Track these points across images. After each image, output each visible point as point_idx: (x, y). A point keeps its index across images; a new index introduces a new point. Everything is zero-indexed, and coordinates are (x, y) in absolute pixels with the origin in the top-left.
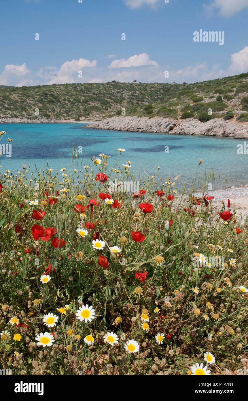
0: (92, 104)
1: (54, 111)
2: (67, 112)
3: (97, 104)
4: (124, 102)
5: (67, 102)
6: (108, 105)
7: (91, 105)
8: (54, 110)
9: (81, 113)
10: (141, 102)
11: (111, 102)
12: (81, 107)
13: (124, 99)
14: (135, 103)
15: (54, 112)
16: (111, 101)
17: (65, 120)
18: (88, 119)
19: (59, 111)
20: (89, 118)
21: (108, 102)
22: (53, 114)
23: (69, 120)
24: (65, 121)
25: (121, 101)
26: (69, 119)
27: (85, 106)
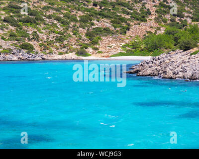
0: (97, 24)
1: (36, 38)
2: (60, 40)
3: (106, 23)
4: (150, 18)
5: (55, 22)
6: (124, 25)
7: (97, 26)
8: (38, 37)
9: (83, 40)
10: (179, 18)
11: (129, 20)
12: (81, 29)
13: (149, 13)
14: (168, 20)
15: (38, 41)
16: (128, 17)
17: (60, 54)
18: (99, 52)
19: (45, 37)
20: (100, 50)
21: (123, 20)
22: (37, 44)
23: (67, 55)
24: (60, 57)
25: (143, 17)
26: (66, 52)
27: (86, 28)
